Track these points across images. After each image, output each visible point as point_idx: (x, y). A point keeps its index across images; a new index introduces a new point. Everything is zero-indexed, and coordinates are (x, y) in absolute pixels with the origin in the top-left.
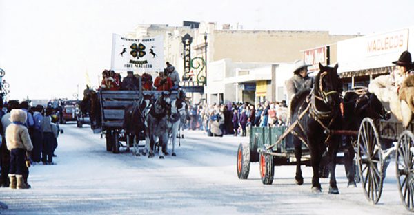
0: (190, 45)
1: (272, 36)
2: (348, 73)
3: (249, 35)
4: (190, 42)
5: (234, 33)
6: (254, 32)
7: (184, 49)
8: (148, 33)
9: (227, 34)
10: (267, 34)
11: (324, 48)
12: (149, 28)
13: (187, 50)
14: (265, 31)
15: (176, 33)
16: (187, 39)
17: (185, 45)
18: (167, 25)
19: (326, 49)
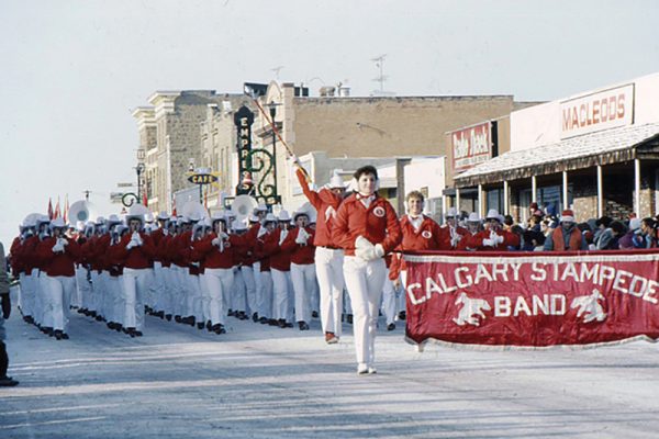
0: (249, 128)
1: (404, 107)
2: (526, 168)
3: (361, 106)
4: (250, 122)
5: (333, 104)
6: (371, 100)
7: (239, 136)
8: (175, 109)
9: (319, 106)
10: (395, 104)
11: (486, 125)
12: (178, 97)
13: (244, 137)
14: (390, 98)
15: (227, 105)
16: (243, 117)
17: (240, 128)
18: (213, 92)
19: (490, 126)
